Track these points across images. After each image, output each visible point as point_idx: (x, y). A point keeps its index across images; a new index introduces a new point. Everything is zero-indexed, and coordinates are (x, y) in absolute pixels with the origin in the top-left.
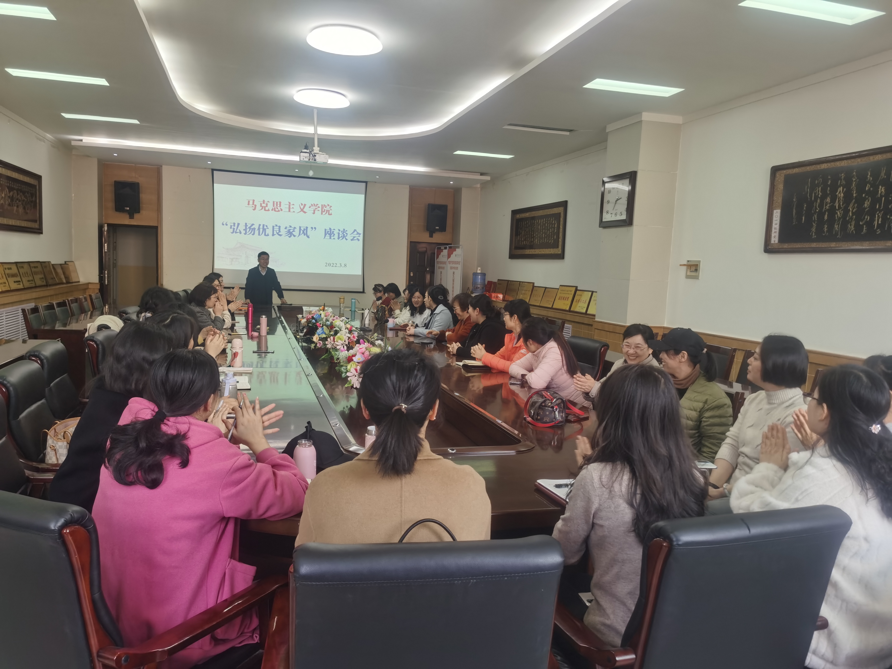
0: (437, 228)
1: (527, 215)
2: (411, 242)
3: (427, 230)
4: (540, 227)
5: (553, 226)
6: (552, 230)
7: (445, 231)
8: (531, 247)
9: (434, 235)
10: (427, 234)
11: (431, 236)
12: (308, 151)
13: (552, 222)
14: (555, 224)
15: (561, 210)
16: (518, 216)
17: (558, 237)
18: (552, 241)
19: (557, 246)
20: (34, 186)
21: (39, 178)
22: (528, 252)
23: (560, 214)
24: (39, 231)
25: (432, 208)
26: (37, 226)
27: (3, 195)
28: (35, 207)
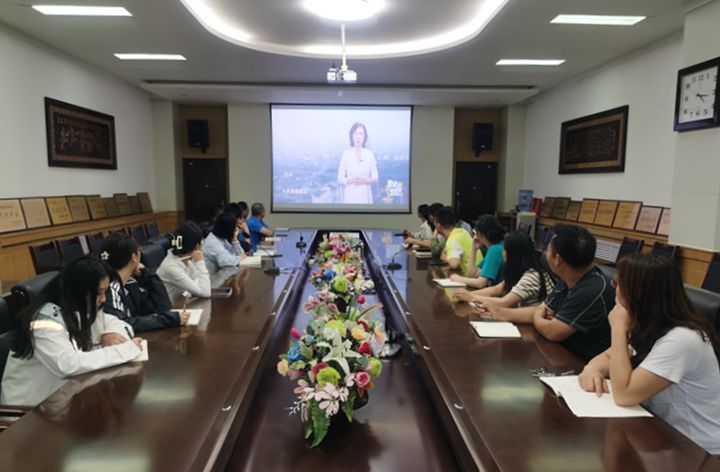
0: (483, 147)
1: (579, 126)
2: (457, 162)
3: (473, 150)
4: (595, 137)
5: (611, 135)
6: (609, 140)
7: (491, 149)
8: (584, 161)
9: (481, 155)
10: (473, 153)
11: (477, 155)
12: (335, 70)
13: (609, 131)
14: (612, 133)
15: (620, 116)
16: (569, 129)
17: (617, 148)
18: (610, 152)
19: (615, 158)
20: (106, 126)
21: (111, 119)
22: (580, 166)
23: (619, 121)
24: (113, 167)
25: (478, 127)
26: (110, 162)
27: (67, 135)
28: (107, 145)
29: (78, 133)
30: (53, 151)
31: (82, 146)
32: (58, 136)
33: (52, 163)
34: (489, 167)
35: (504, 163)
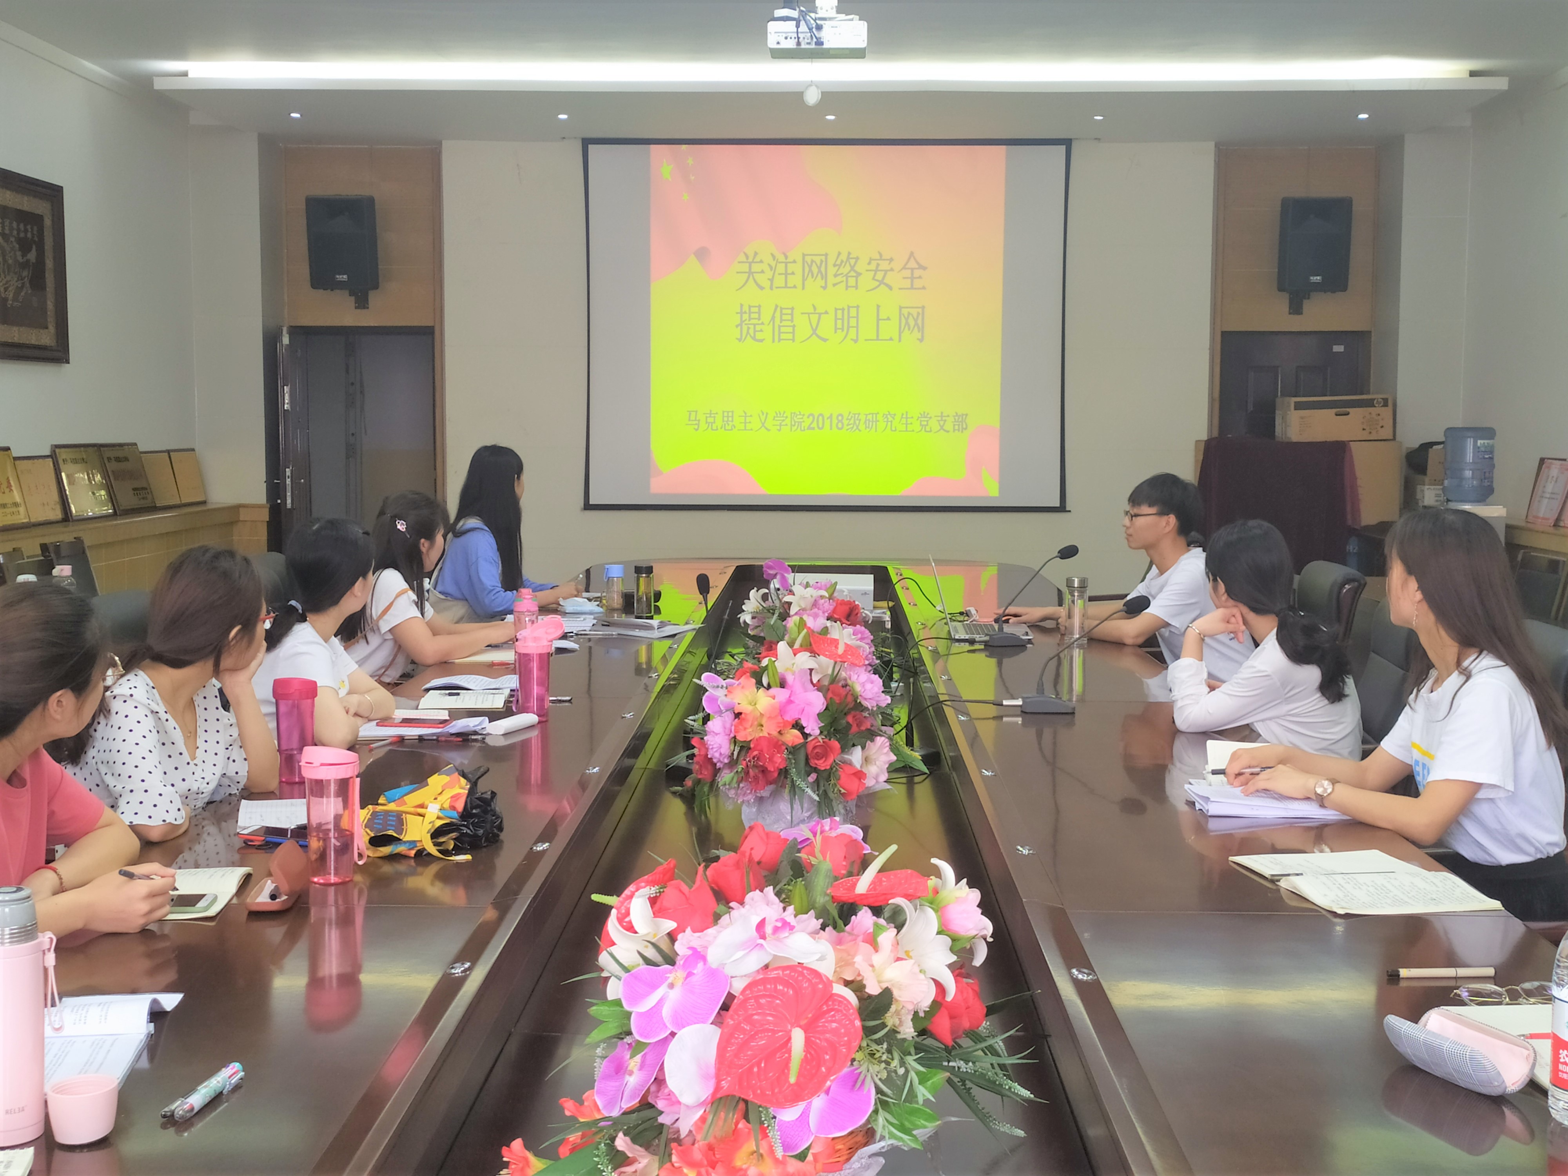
0: (1318, 278)
2: (1224, 334)
3: (1281, 289)
7: (1344, 288)
9: (1308, 306)
10: (1282, 303)
11: (1296, 308)
12: (795, 14)
21: (51, 193)
24: (57, 354)
25: (1297, 213)
26: (46, 338)
34: (1338, 349)
35: (1392, 335)
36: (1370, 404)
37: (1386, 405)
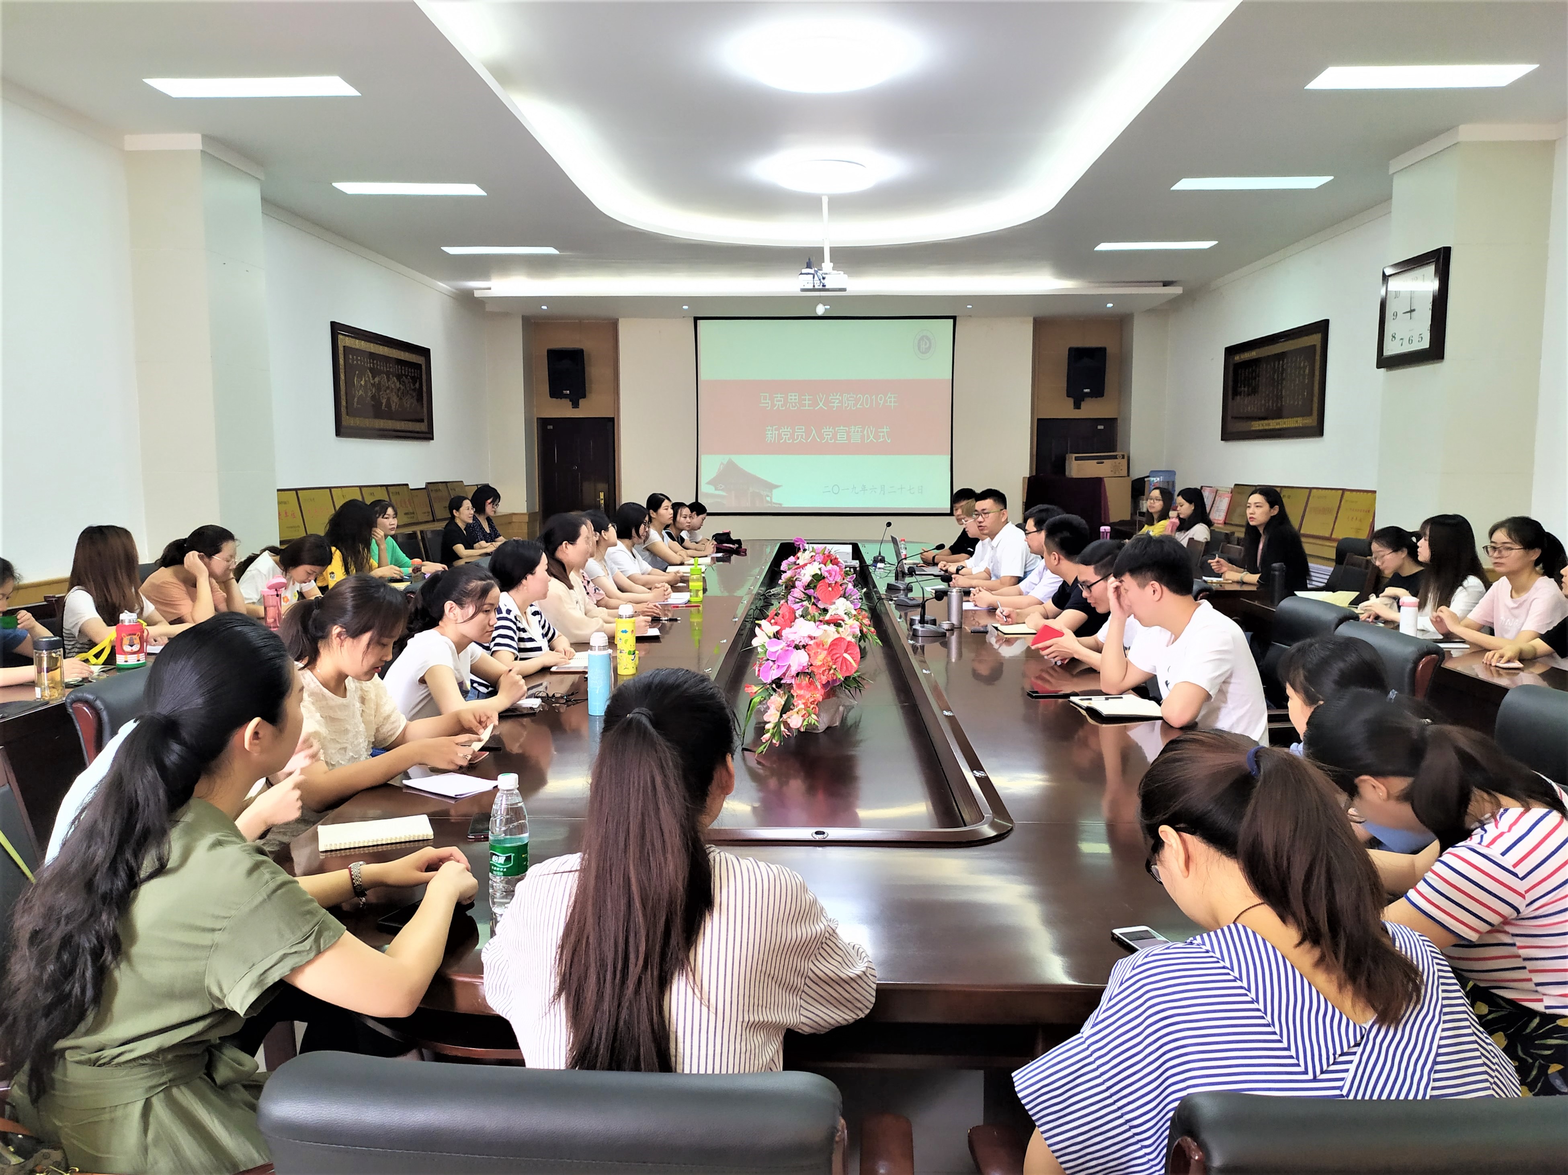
0: (1088, 390)
1: (1253, 354)
2: (1038, 420)
3: (1068, 396)
4: (1278, 375)
5: (1302, 372)
6: (1299, 381)
7: (1103, 396)
9: (1083, 405)
12: (812, 271)
13: (1300, 364)
14: (1305, 367)
15: (1315, 339)
16: (1237, 358)
17: (1311, 394)
18: (1300, 403)
19: (1310, 414)
20: (418, 366)
21: (425, 353)
22: (1257, 425)
23: (1314, 346)
24: (427, 435)
25: (1077, 355)
26: (422, 427)
27: (363, 383)
28: (420, 399)
29: (377, 380)
30: (343, 410)
31: (384, 401)
32: (349, 383)
33: (340, 431)
34: (1100, 427)
35: (1128, 420)
36: (1115, 457)
37: (1123, 458)
